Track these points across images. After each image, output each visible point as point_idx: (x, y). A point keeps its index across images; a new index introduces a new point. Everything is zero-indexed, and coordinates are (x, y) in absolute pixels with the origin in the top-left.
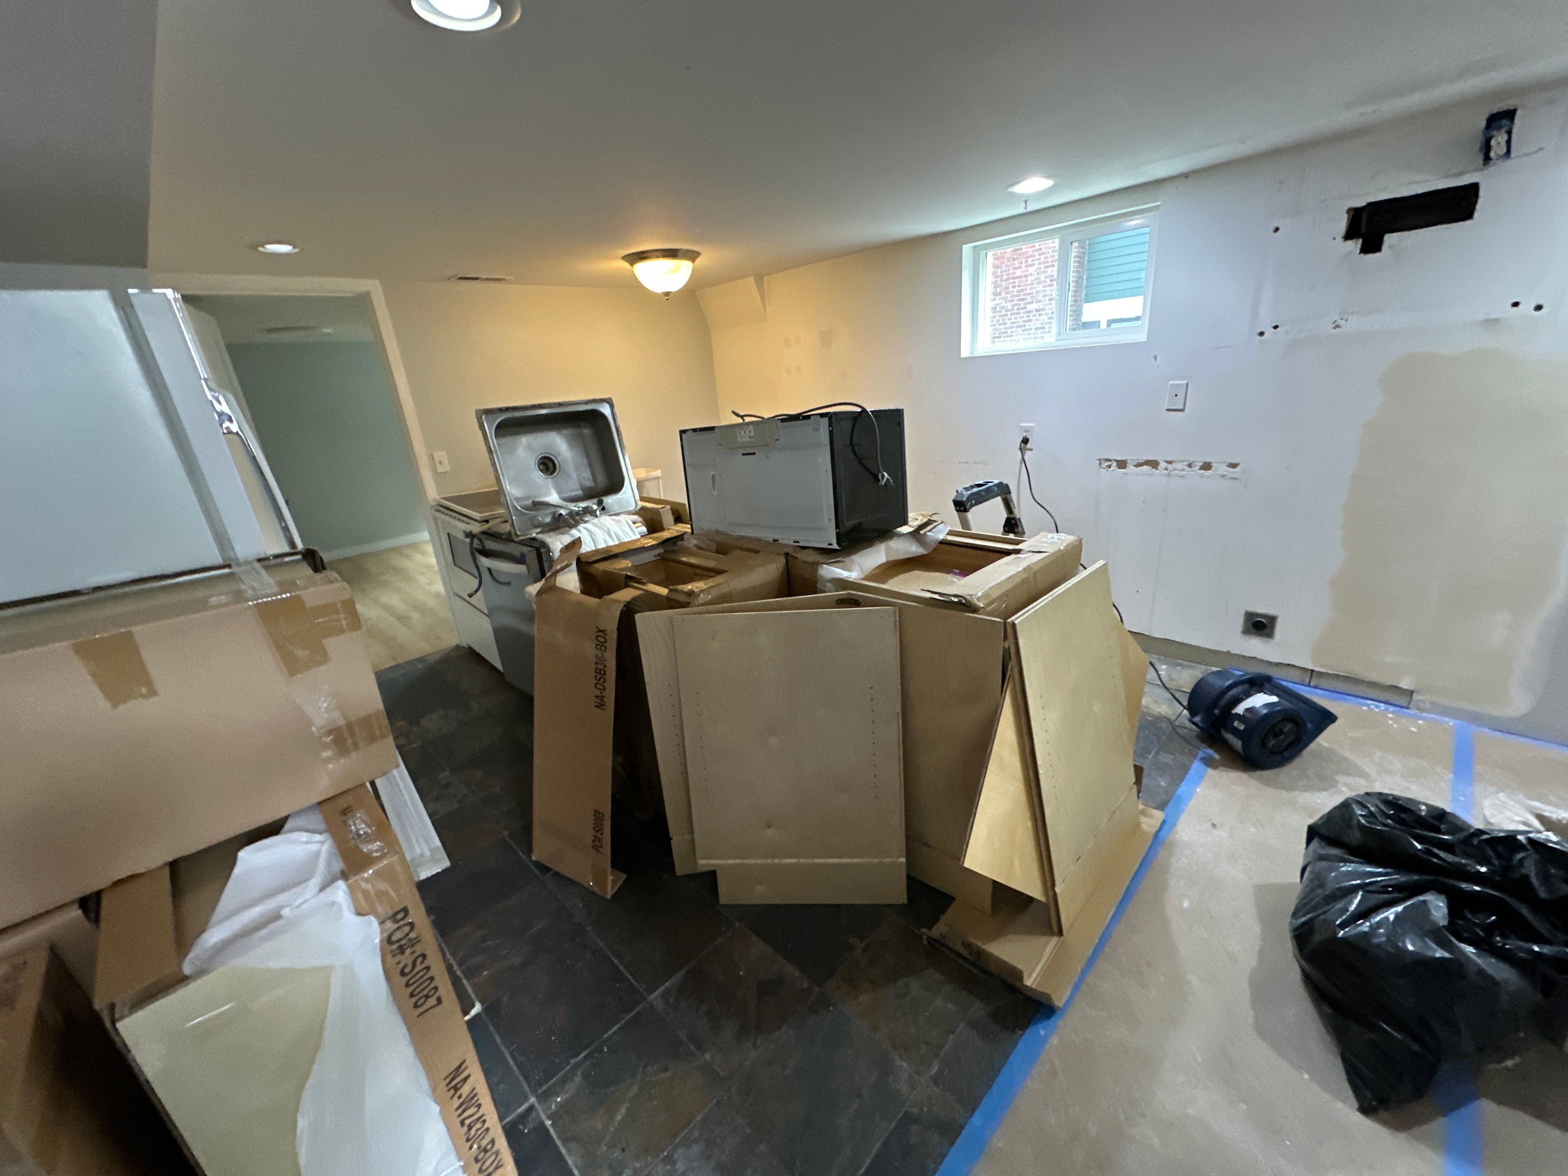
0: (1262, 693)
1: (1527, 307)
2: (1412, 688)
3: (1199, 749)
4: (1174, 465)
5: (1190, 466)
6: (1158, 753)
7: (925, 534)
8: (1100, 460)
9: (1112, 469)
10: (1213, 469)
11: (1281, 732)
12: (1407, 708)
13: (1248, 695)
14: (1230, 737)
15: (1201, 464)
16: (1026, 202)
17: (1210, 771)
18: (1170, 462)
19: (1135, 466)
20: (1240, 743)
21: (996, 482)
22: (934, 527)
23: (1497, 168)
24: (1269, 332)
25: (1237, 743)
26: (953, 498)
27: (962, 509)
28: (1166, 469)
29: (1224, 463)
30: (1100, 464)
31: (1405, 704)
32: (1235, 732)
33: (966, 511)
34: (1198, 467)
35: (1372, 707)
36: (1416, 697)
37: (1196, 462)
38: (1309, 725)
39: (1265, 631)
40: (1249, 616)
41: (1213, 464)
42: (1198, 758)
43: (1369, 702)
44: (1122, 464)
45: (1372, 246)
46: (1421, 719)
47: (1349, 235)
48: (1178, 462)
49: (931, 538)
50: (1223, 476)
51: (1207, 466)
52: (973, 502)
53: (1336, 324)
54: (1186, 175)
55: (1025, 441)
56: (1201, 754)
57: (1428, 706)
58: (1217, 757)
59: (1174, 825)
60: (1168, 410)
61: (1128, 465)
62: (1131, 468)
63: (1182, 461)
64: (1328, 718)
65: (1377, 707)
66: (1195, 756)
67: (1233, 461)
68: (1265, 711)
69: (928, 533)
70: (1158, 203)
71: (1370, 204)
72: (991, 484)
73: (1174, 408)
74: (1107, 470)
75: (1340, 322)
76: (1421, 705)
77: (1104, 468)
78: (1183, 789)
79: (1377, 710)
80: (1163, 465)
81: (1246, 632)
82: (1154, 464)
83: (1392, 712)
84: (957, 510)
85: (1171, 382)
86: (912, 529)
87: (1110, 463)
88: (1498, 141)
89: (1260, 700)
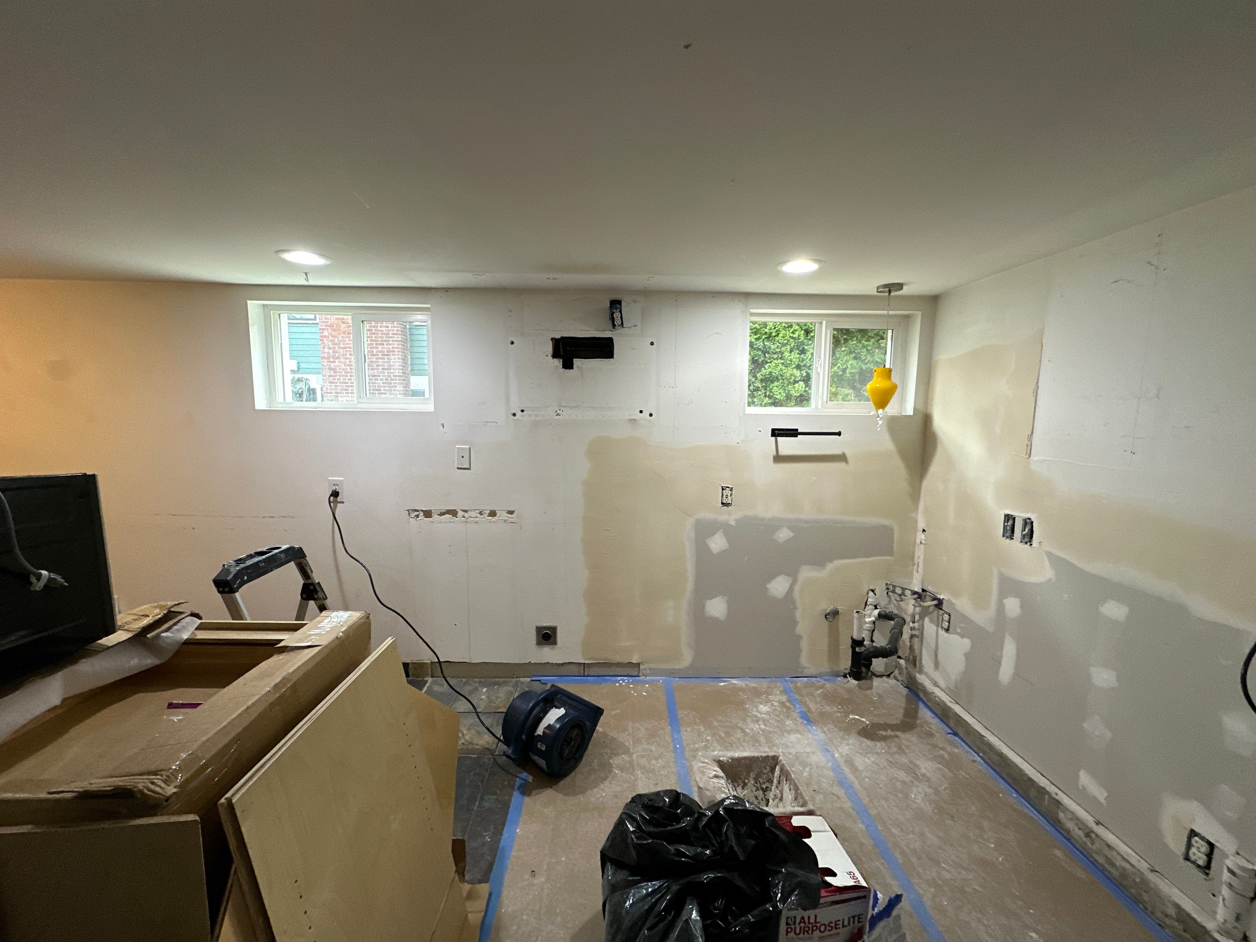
0: (554, 708)
1: (646, 414)
2: (638, 662)
3: (517, 777)
4: (470, 513)
5: (481, 513)
6: (482, 799)
7: (158, 636)
8: (408, 510)
9: (420, 518)
10: (497, 515)
11: (571, 739)
12: (639, 676)
13: (545, 712)
14: (536, 758)
15: (488, 512)
16: (306, 274)
17: (527, 799)
18: (466, 511)
19: (438, 515)
20: (544, 762)
21: (284, 547)
22: (175, 624)
23: (620, 331)
24: (519, 413)
25: (542, 763)
26: (213, 577)
27: (227, 589)
28: (464, 517)
29: (505, 511)
30: (409, 514)
31: (636, 673)
32: (539, 753)
33: (233, 591)
34: (487, 514)
35: (621, 682)
36: (642, 667)
37: (485, 510)
38: (588, 723)
39: (551, 640)
40: (539, 629)
41: (497, 512)
42: (516, 787)
43: (619, 678)
44: (428, 514)
45: (568, 365)
46: (647, 682)
47: (555, 356)
48: (471, 510)
49: (169, 641)
50: (505, 521)
51: (493, 514)
52: (246, 578)
53: (557, 412)
54: (446, 290)
55: (335, 494)
56: (518, 782)
57: (649, 672)
58: (530, 779)
59: (499, 893)
60: (458, 468)
61: (432, 514)
62: (435, 517)
63: (475, 510)
64: (598, 712)
65: (624, 681)
66: (513, 788)
67: (511, 509)
68: (558, 726)
69: (164, 635)
70: (429, 306)
71: (562, 338)
72: (277, 551)
73: (463, 467)
74: (416, 519)
75: (559, 412)
76: (645, 672)
77: (414, 518)
78: (505, 835)
79: (623, 684)
80: (460, 513)
81: (539, 643)
82: (454, 513)
83: (632, 683)
84: (219, 592)
85: (457, 446)
86: (130, 635)
87: (417, 513)
88: (617, 315)
89: (554, 715)
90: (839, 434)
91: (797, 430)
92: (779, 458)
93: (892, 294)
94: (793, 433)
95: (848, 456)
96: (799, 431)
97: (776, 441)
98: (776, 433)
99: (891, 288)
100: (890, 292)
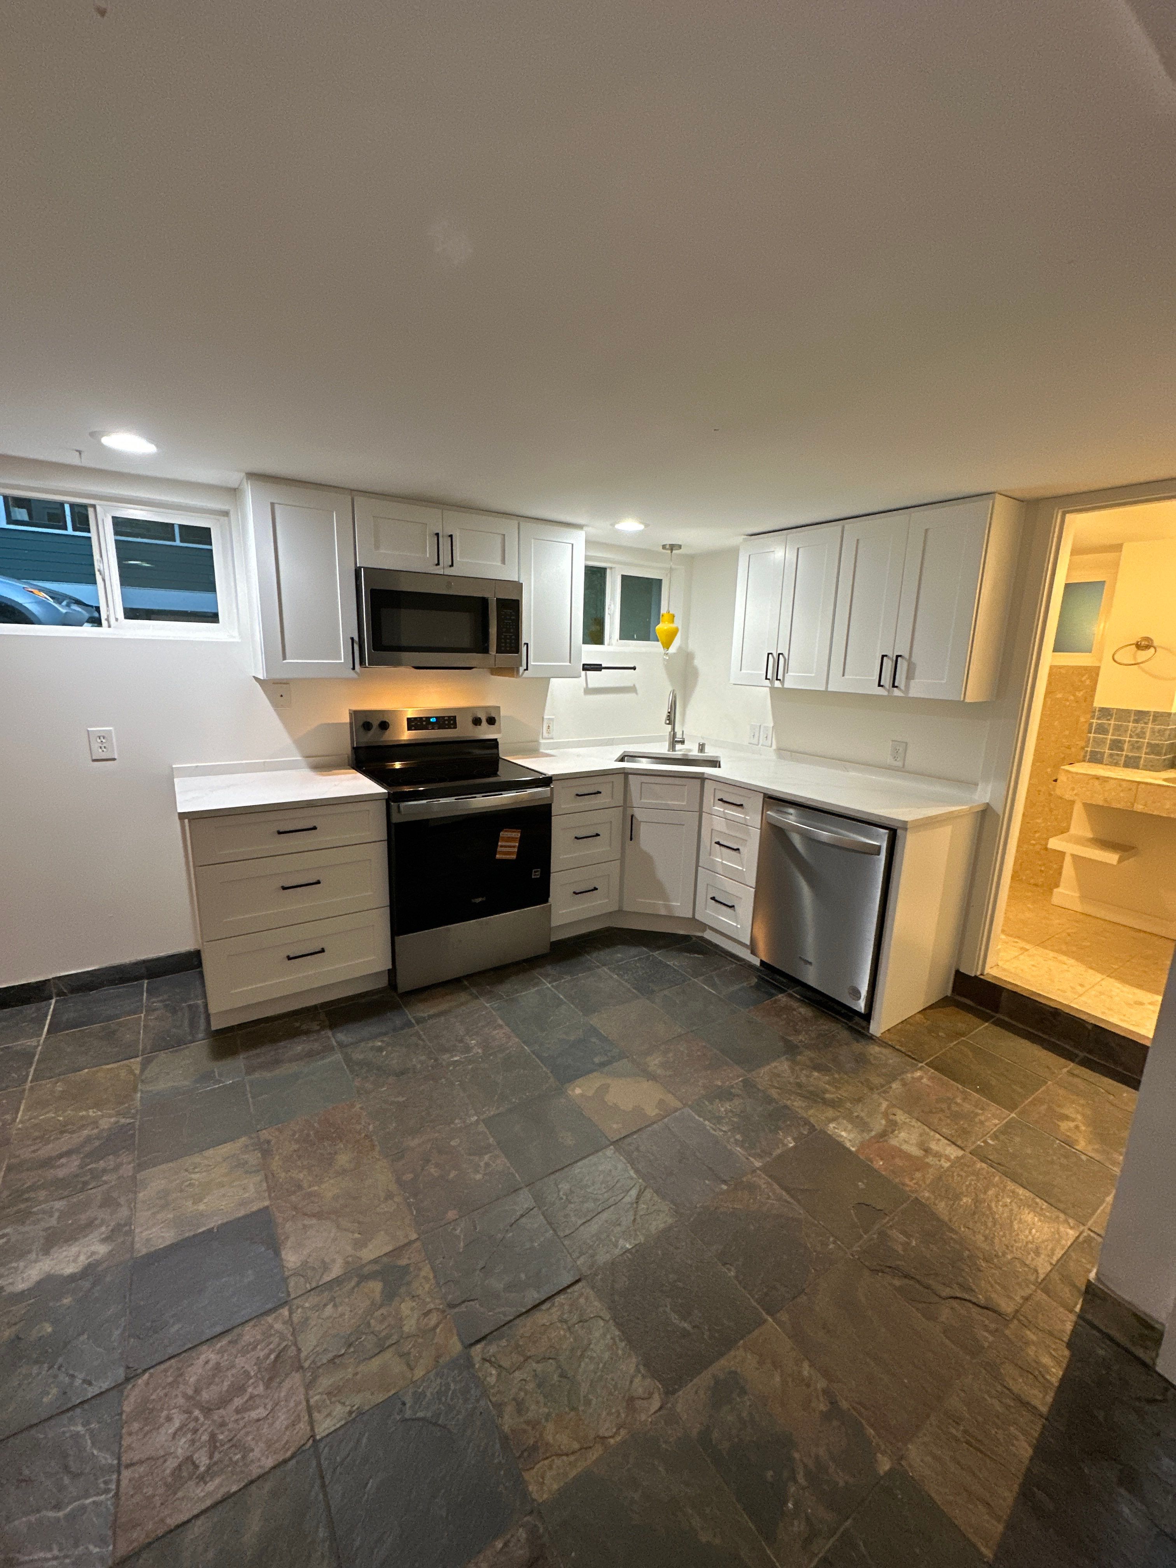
90: (634, 668)
91: (601, 665)
92: (588, 691)
93: (674, 552)
94: (598, 668)
95: (637, 686)
96: (603, 666)
97: (586, 675)
98: (587, 667)
99: (672, 547)
100: (672, 550)
